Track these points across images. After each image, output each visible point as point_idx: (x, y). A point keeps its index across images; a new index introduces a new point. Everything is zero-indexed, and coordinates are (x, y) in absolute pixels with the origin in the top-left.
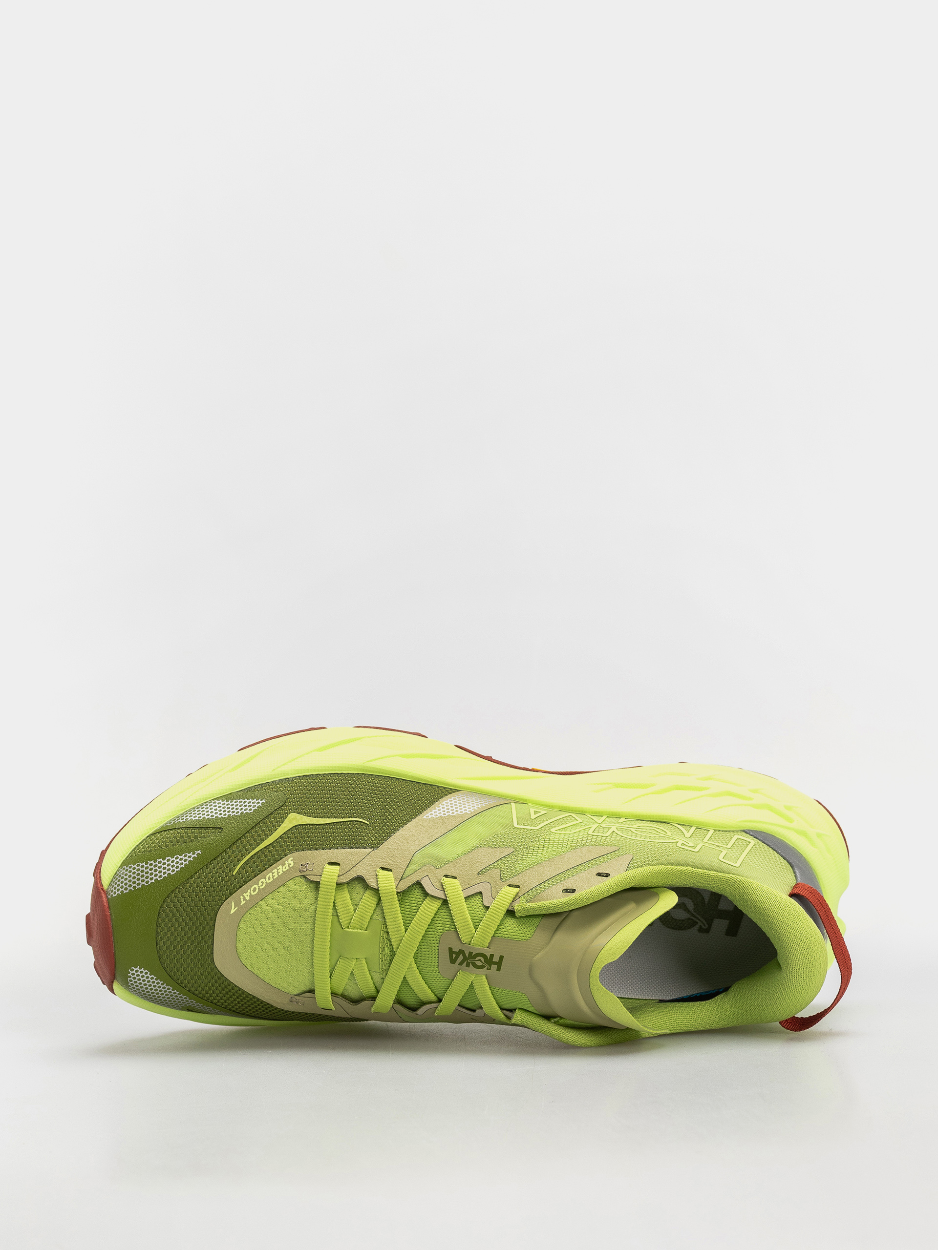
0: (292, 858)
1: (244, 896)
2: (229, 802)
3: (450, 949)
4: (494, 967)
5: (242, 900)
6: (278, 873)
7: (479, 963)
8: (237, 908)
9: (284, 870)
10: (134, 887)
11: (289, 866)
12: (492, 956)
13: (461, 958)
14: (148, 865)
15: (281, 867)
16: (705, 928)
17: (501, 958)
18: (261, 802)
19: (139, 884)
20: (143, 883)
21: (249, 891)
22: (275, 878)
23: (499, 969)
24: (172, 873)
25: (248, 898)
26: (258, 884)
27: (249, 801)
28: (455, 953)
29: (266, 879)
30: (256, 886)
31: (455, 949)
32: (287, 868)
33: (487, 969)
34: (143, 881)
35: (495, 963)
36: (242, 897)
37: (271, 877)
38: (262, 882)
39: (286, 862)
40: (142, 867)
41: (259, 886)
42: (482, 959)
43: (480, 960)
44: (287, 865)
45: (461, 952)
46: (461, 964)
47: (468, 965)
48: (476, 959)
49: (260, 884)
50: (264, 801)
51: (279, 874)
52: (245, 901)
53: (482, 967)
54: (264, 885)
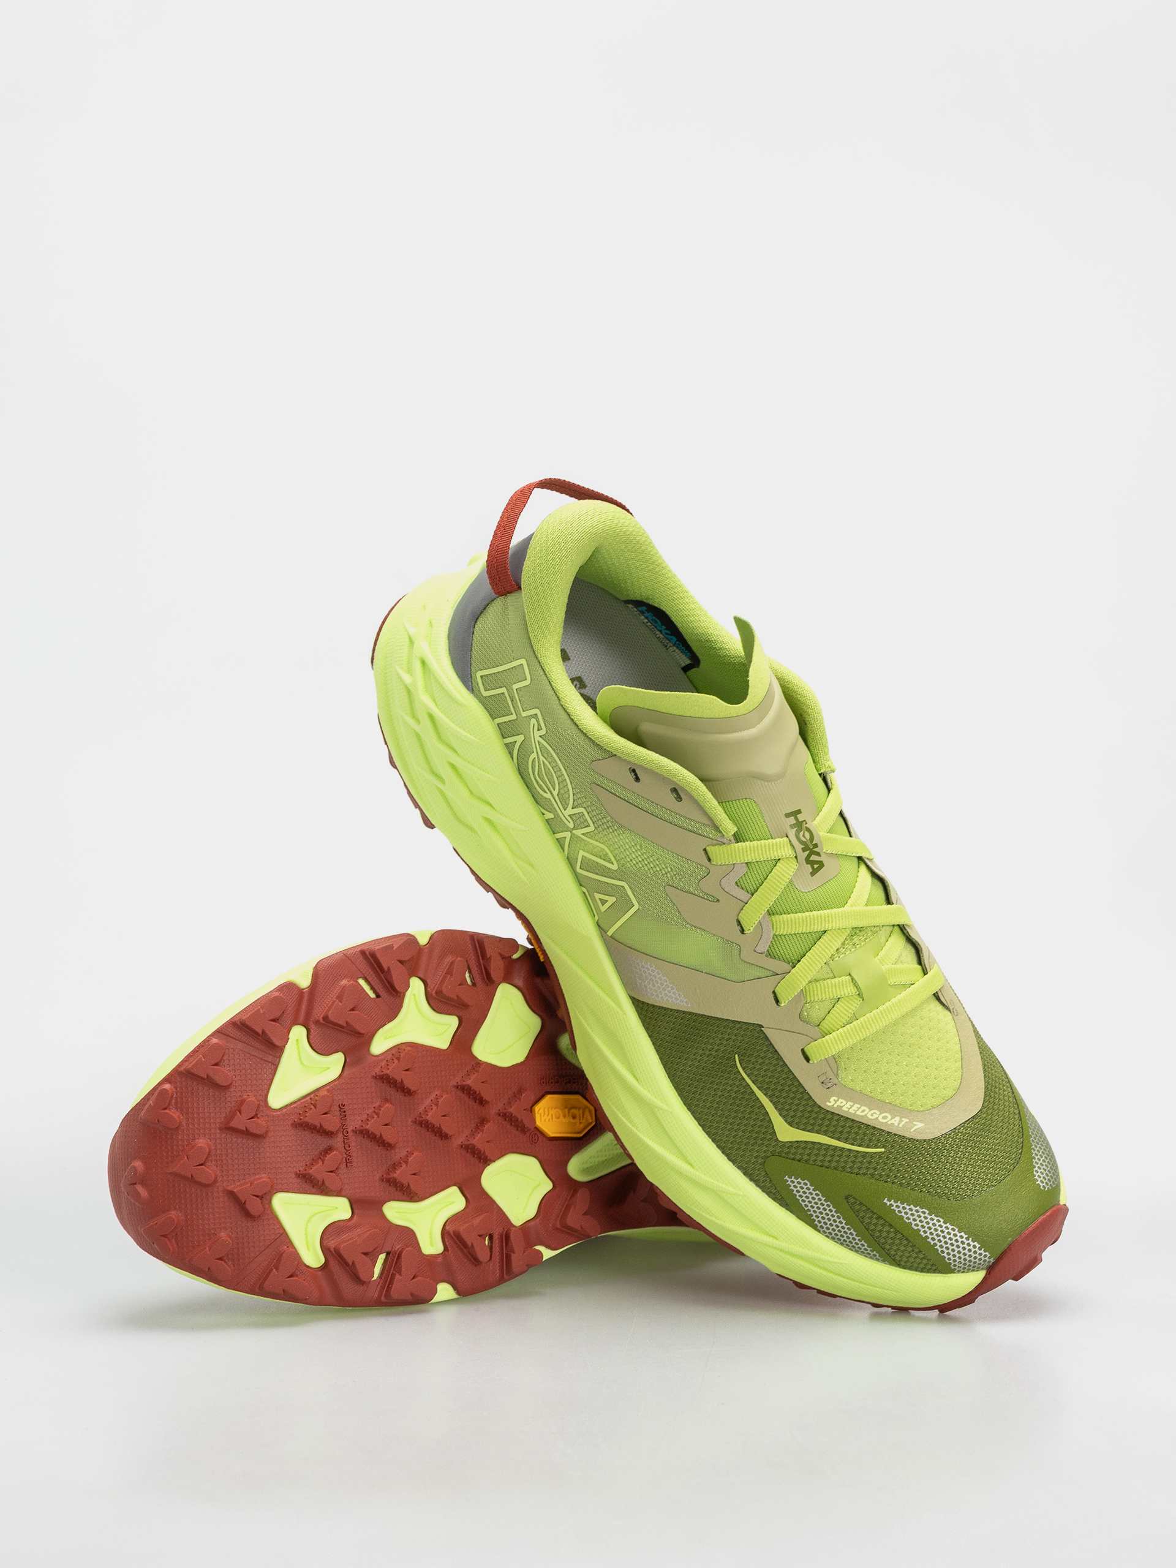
0: (828, 1103)
1: (899, 1124)
2: (812, 1212)
3: (813, 874)
4: (801, 817)
5: (903, 1123)
6: (852, 1106)
7: (807, 835)
8: (915, 1123)
9: (844, 1102)
10: (967, 1239)
11: (838, 1100)
12: (792, 826)
13: (814, 858)
14: (936, 1241)
15: (844, 1108)
16: (578, 684)
17: (788, 815)
18: (790, 1180)
19: (961, 1237)
20: (957, 1233)
21: (889, 1123)
22: (859, 1106)
23: (799, 812)
24: (927, 1212)
25: (898, 1118)
26: (877, 1118)
27: (797, 1194)
28: (813, 867)
29: (866, 1115)
30: (880, 1119)
31: (809, 868)
32: (840, 1100)
33: (806, 824)
34: (955, 1235)
35: (796, 819)
36: (901, 1126)
37: (860, 1110)
38: (872, 1115)
39: (835, 1106)
40: (941, 1246)
41: (877, 1116)
42: (801, 833)
43: (804, 836)
44: (838, 1103)
45: (808, 860)
46: (818, 854)
47: (816, 846)
48: (805, 840)
49: (875, 1116)
50: (786, 1178)
51: (852, 1104)
52: (903, 1119)
53: (808, 830)
54: (873, 1111)
